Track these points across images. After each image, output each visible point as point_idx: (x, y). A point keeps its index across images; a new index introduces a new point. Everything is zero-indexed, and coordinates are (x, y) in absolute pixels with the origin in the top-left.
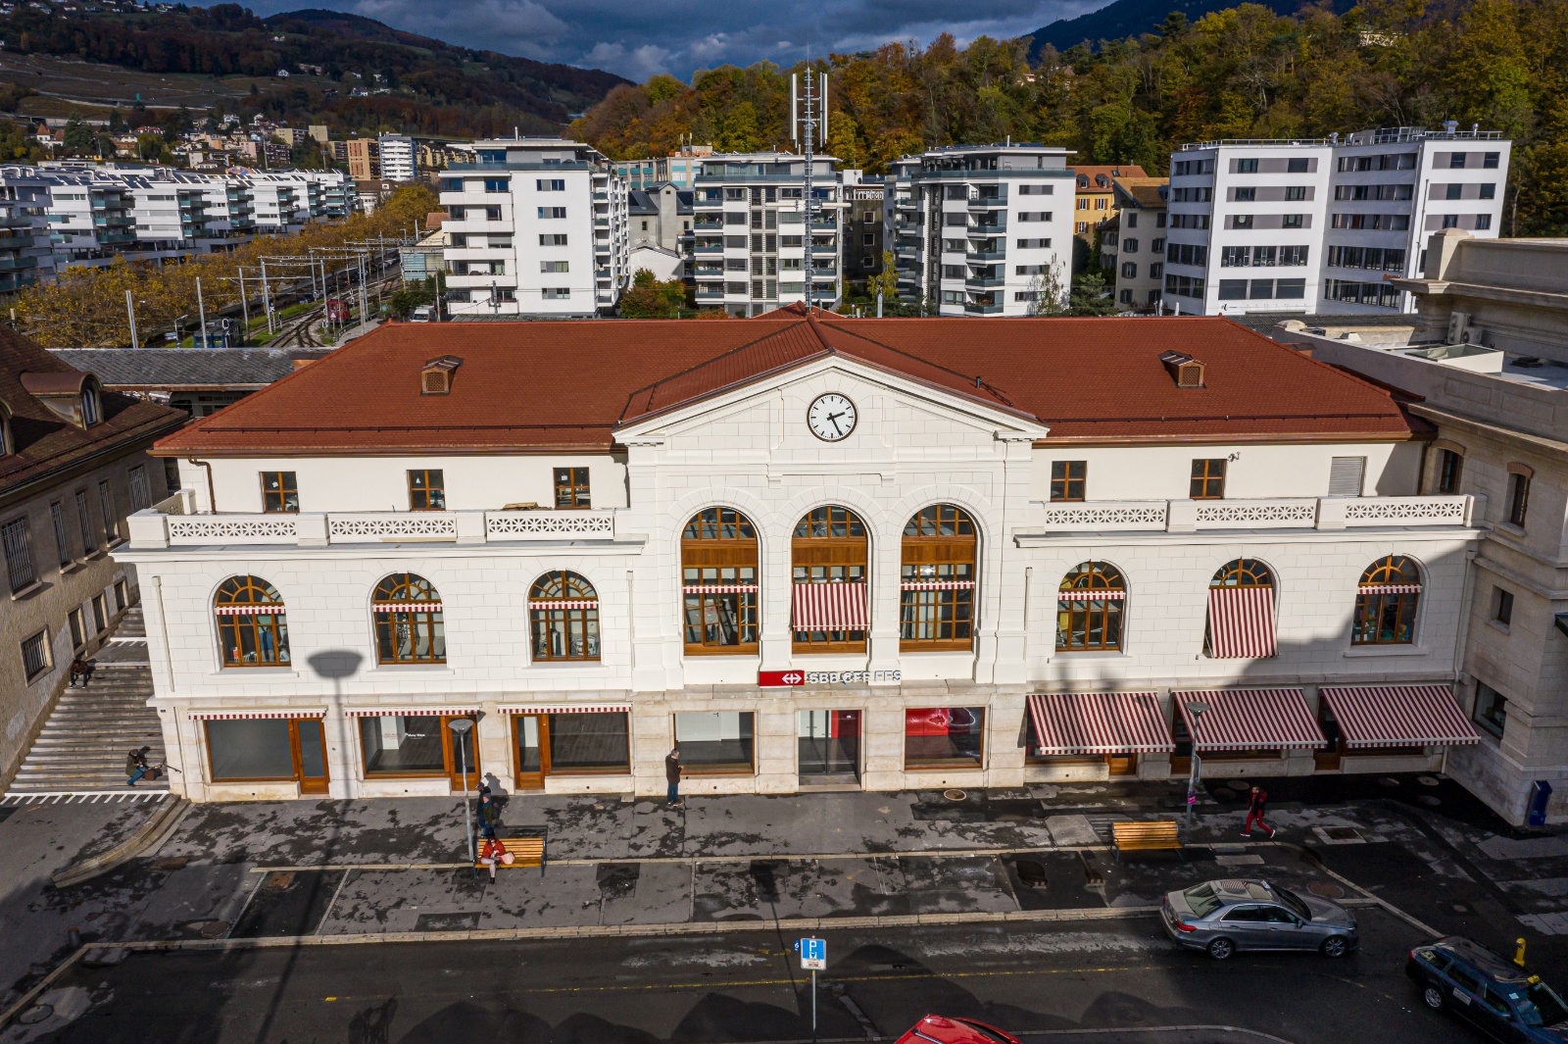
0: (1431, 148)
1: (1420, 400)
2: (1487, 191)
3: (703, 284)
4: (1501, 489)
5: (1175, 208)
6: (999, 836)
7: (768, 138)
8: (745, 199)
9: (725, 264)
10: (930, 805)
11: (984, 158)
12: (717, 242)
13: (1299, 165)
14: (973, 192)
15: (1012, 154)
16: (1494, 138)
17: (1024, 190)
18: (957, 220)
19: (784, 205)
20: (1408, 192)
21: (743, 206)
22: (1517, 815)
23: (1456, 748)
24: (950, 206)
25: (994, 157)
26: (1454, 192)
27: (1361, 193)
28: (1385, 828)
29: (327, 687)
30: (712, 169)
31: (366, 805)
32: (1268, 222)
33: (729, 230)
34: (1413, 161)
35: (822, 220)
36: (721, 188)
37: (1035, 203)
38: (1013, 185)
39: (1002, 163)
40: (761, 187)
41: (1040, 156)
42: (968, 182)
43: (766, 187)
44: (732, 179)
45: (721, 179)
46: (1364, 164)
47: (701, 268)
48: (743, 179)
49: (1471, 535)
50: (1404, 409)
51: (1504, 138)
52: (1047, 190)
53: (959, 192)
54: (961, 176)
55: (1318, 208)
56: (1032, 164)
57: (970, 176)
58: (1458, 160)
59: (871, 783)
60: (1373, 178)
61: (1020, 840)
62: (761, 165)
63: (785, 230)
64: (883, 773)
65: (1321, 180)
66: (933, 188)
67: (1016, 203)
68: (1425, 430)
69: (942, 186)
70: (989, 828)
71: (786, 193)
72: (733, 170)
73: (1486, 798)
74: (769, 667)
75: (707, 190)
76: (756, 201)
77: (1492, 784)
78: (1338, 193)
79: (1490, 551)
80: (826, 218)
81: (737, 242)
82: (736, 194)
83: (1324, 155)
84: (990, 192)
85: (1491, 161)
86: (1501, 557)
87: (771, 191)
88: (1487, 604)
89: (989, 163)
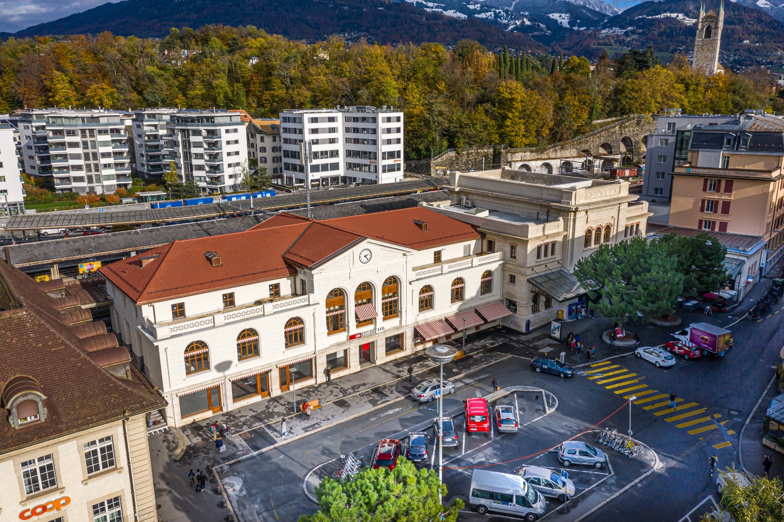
0: (381, 116)
1: (479, 227)
2: (398, 130)
3: (57, 178)
4: (508, 249)
5: (284, 136)
6: (422, 366)
7: (6, 82)
8: (78, 135)
9: (70, 168)
10: (398, 363)
11: (208, 118)
12: (65, 157)
13: (331, 120)
14: (204, 133)
15: (221, 116)
16: (397, 111)
17: (227, 131)
18: (198, 145)
19: (101, 138)
20: (375, 131)
21: (77, 139)
22: (524, 330)
23: (504, 318)
24: (193, 139)
25: (213, 117)
26: (389, 131)
27: (356, 130)
28: (499, 340)
29: (221, 374)
30: (54, 120)
31: (239, 410)
32: (324, 141)
33: (69, 151)
34: (375, 120)
35: (118, 144)
36: (63, 130)
37: (232, 137)
38: (223, 129)
39: (217, 120)
40: (85, 130)
41: (231, 116)
42: (201, 128)
43: (89, 130)
44: (69, 126)
45: (63, 125)
46: (356, 120)
47: (55, 170)
48: (76, 126)
49: (501, 262)
50: (476, 230)
51: (401, 111)
52: (236, 131)
53: (197, 133)
54: (198, 126)
55: (340, 135)
56: (227, 120)
57: (202, 126)
58: (389, 120)
59: (379, 362)
60: (360, 125)
61: (427, 366)
62: (83, 118)
63: (102, 150)
64: (381, 359)
65: (339, 124)
66: (183, 131)
67: (225, 137)
68: (483, 235)
69: (188, 130)
70: (418, 364)
71: (100, 132)
72: (67, 120)
73: (515, 328)
74: (351, 334)
75: (52, 130)
76: (84, 136)
77: (516, 324)
78: (347, 130)
79: (507, 265)
80: (120, 143)
81: (77, 157)
82: (72, 133)
83: (339, 116)
84: (212, 133)
85: (398, 119)
86: (510, 266)
87: (91, 131)
88: (508, 278)
89: (210, 119)
